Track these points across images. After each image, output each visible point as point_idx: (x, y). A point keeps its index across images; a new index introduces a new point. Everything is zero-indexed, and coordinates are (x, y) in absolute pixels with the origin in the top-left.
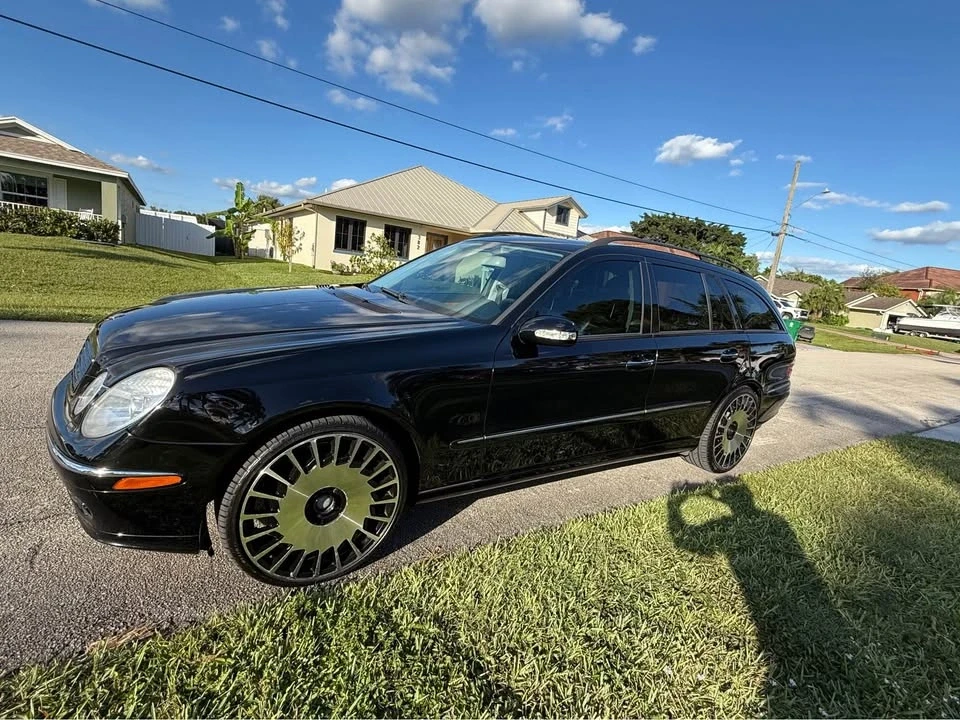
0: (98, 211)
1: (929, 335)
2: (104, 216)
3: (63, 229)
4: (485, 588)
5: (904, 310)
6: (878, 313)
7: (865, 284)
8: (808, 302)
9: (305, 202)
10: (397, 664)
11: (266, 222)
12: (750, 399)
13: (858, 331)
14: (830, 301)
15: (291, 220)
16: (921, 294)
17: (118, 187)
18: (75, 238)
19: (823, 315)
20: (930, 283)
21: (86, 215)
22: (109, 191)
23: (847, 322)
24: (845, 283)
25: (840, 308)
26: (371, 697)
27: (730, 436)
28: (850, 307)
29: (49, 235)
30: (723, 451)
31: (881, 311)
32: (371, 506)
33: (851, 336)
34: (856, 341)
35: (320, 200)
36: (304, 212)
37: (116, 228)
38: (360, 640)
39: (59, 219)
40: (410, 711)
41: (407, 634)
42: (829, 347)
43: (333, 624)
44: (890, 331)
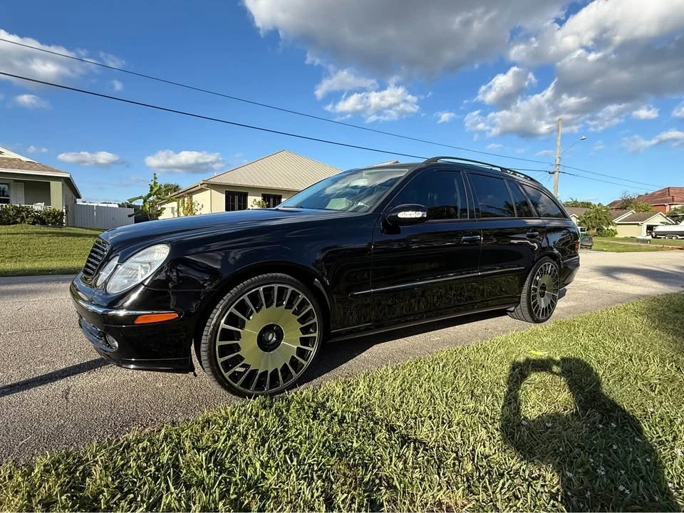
0: (48, 203)
1: (679, 237)
2: (52, 207)
3: (23, 218)
4: (387, 388)
5: (657, 220)
6: (638, 224)
7: (624, 205)
8: (584, 222)
9: (202, 182)
10: (337, 428)
11: (173, 201)
12: (552, 267)
13: (626, 239)
14: (600, 219)
15: (191, 198)
16: (668, 207)
17: (63, 185)
18: (32, 224)
19: (598, 230)
20: (673, 199)
21: (39, 207)
22: (56, 188)
23: (616, 233)
24: (610, 205)
25: (609, 224)
26: (324, 445)
27: (542, 295)
28: (616, 222)
29: (13, 224)
30: (538, 306)
31: (640, 223)
32: (300, 338)
33: (621, 243)
34: (625, 246)
35: (212, 180)
36: (201, 190)
37: (62, 213)
38: (308, 417)
39: (19, 211)
40: (352, 453)
41: (340, 413)
42: (606, 251)
43: (287, 411)
44: (650, 237)
